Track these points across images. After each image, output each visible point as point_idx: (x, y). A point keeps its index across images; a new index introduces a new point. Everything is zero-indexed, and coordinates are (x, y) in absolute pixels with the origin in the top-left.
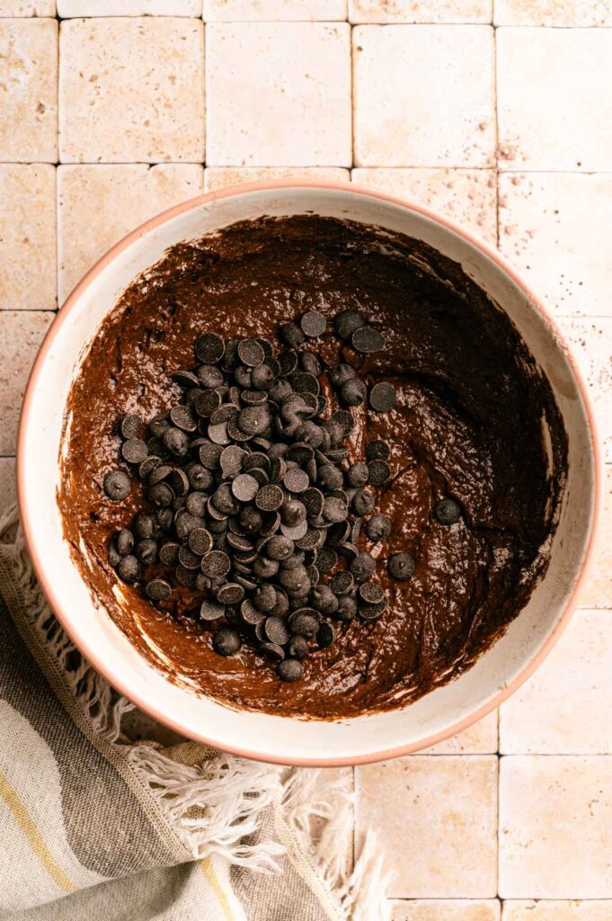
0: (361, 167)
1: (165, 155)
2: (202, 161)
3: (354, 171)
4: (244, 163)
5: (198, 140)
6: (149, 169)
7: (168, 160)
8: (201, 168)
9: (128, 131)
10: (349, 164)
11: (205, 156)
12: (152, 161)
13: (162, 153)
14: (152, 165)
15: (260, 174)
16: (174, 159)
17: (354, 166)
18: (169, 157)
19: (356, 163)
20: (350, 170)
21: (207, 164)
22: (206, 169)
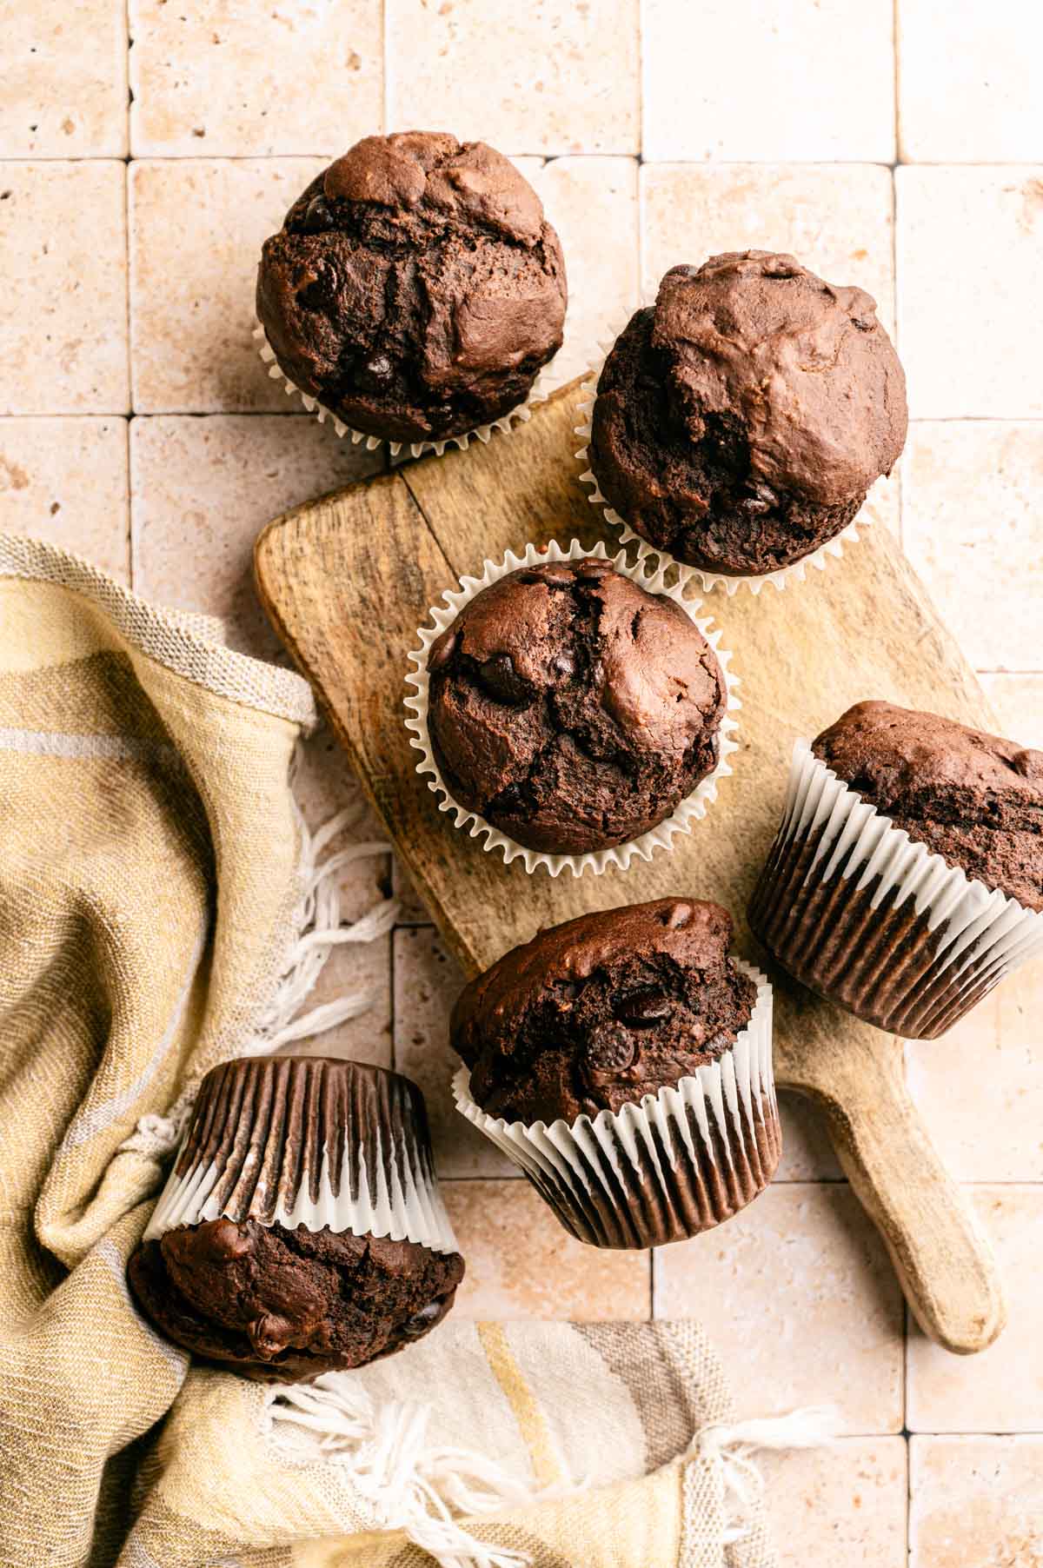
0: (913, 163)
1: (571, 142)
2: (635, 152)
3: (899, 170)
4: (708, 156)
5: (629, 116)
6: (543, 167)
7: (576, 150)
8: (635, 163)
9: (506, 101)
10: (891, 159)
11: (640, 144)
12: (549, 153)
13: (566, 138)
14: (548, 160)
15: (736, 175)
16: (588, 148)
17: (899, 162)
18: (577, 146)
19: (902, 156)
20: (892, 168)
21: (645, 157)
22: (643, 167)
